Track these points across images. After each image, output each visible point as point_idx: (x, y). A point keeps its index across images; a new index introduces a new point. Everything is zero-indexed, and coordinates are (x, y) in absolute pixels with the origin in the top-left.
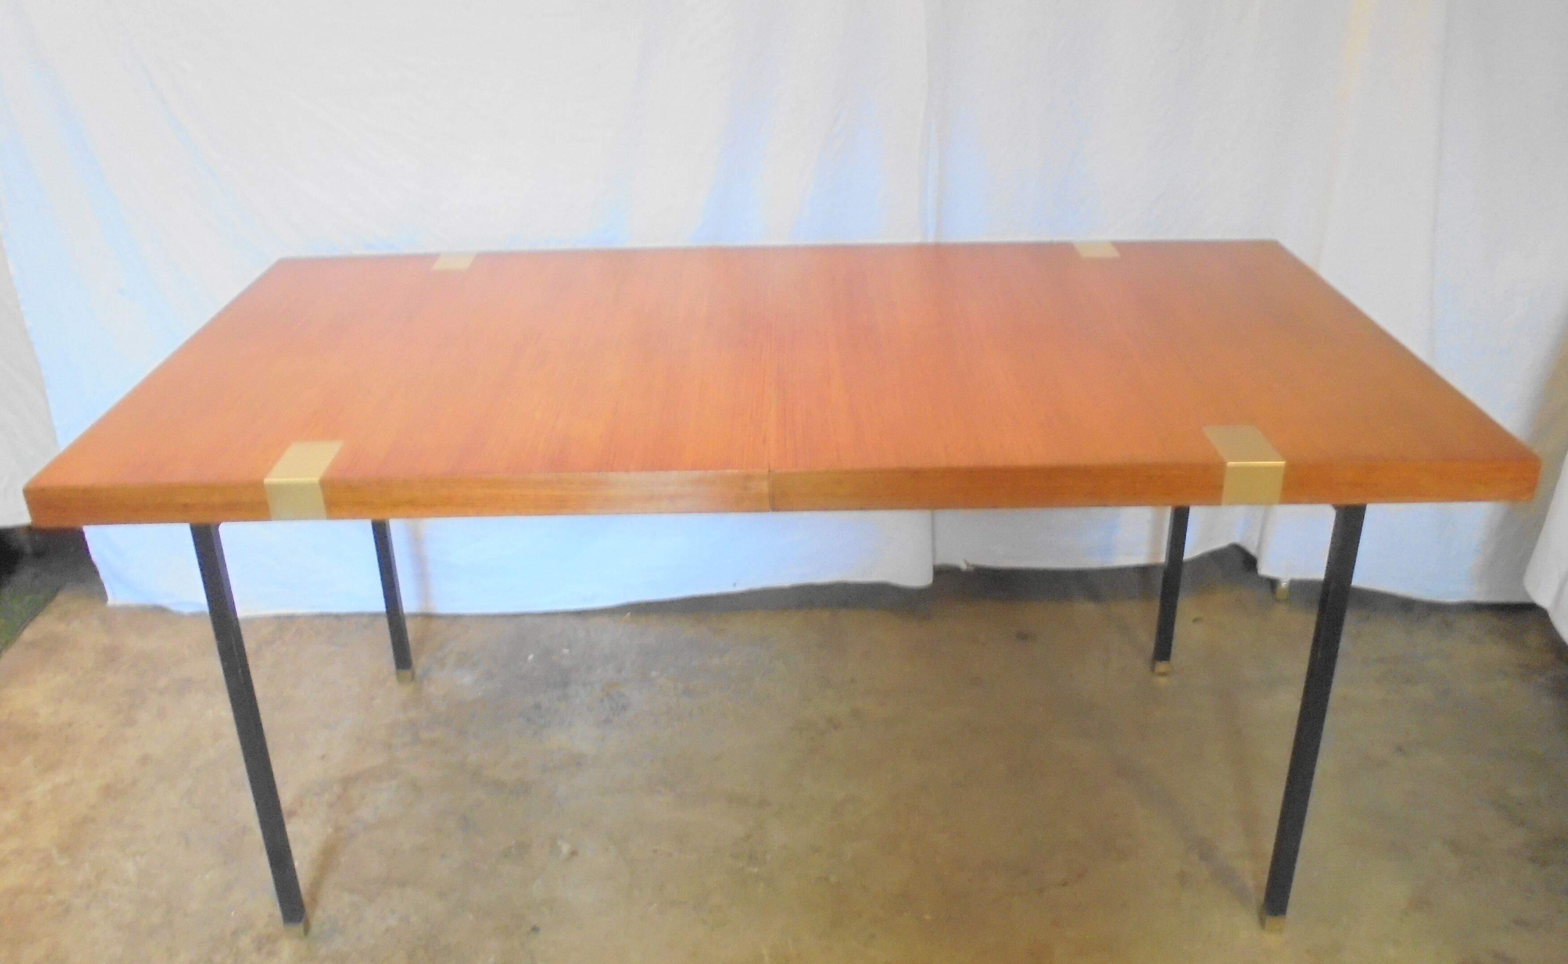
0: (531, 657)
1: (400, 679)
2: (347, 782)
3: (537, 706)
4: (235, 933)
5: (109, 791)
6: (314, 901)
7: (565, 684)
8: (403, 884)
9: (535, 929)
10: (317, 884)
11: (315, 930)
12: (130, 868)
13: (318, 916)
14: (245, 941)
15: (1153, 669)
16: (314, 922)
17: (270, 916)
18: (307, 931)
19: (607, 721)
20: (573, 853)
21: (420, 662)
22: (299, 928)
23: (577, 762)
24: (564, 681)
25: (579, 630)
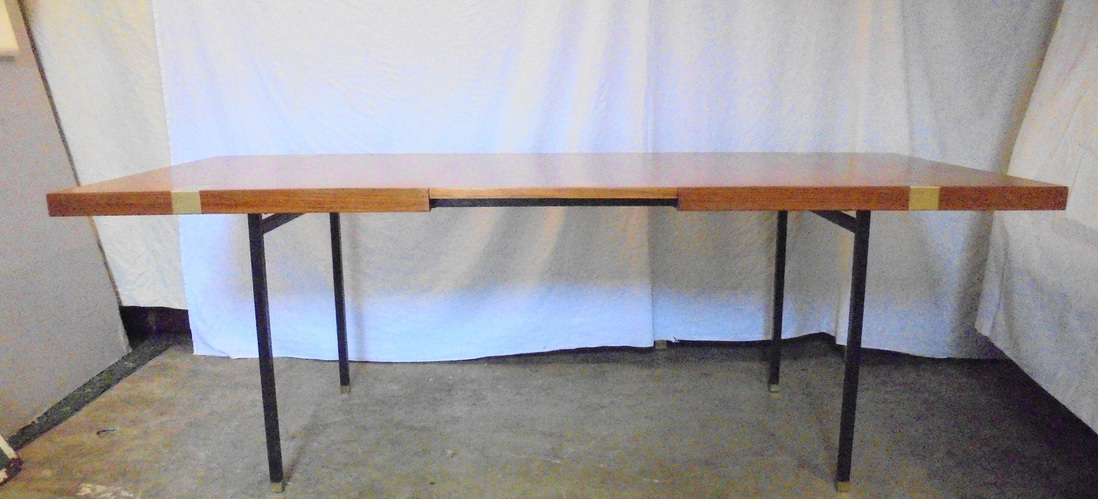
0: (431, 380)
3: (435, 398)
8: (356, 465)
9: (432, 483)
15: (769, 389)
18: (284, 487)
19: (473, 404)
20: (455, 454)
22: (279, 486)
23: (457, 420)
24: (450, 389)
25: (459, 370)
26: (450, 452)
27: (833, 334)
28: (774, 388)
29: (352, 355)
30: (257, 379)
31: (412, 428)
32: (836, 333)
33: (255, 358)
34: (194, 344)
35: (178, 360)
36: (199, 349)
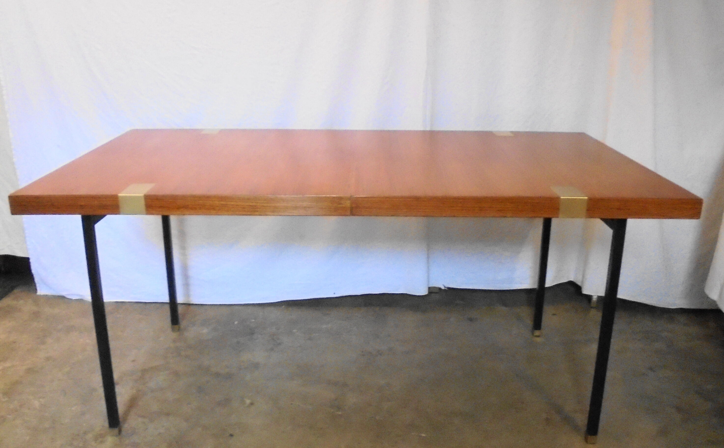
0: (236, 323)
1: (173, 330)
2: (144, 371)
3: (238, 343)
4: (85, 433)
5: (30, 371)
6: (125, 420)
7: (252, 334)
8: (168, 414)
9: (231, 435)
10: (127, 413)
11: (123, 433)
12: (36, 403)
13: (126, 427)
14: (90, 436)
15: (533, 334)
16: (123, 429)
17: (103, 426)
18: (120, 431)
19: (272, 349)
20: (252, 404)
21: (183, 323)
22: (116, 430)
23: (256, 366)
24: (251, 333)
25: (260, 312)
26: (248, 401)
27: (579, 284)
28: (537, 333)
29: (180, 299)
30: (90, 321)
31: (217, 375)
32: (582, 282)
33: (89, 302)
34: (37, 285)
35: (21, 302)
36: (42, 290)
